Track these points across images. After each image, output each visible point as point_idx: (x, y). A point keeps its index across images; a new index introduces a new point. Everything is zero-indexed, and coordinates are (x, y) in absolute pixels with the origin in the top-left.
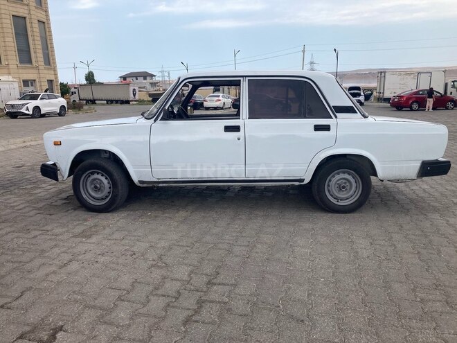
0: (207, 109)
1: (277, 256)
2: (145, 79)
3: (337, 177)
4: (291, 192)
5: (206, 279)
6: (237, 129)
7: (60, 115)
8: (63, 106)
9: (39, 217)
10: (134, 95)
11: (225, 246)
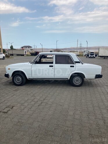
0: (48, 58)
1: (59, 95)
2: (29, 48)
3: (76, 78)
4: (67, 82)
5: (43, 99)
6: (52, 66)
7: (3, 59)
8: (4, 57)
9: (4, 87)
10: (25, 53)
11: (49, 93)
